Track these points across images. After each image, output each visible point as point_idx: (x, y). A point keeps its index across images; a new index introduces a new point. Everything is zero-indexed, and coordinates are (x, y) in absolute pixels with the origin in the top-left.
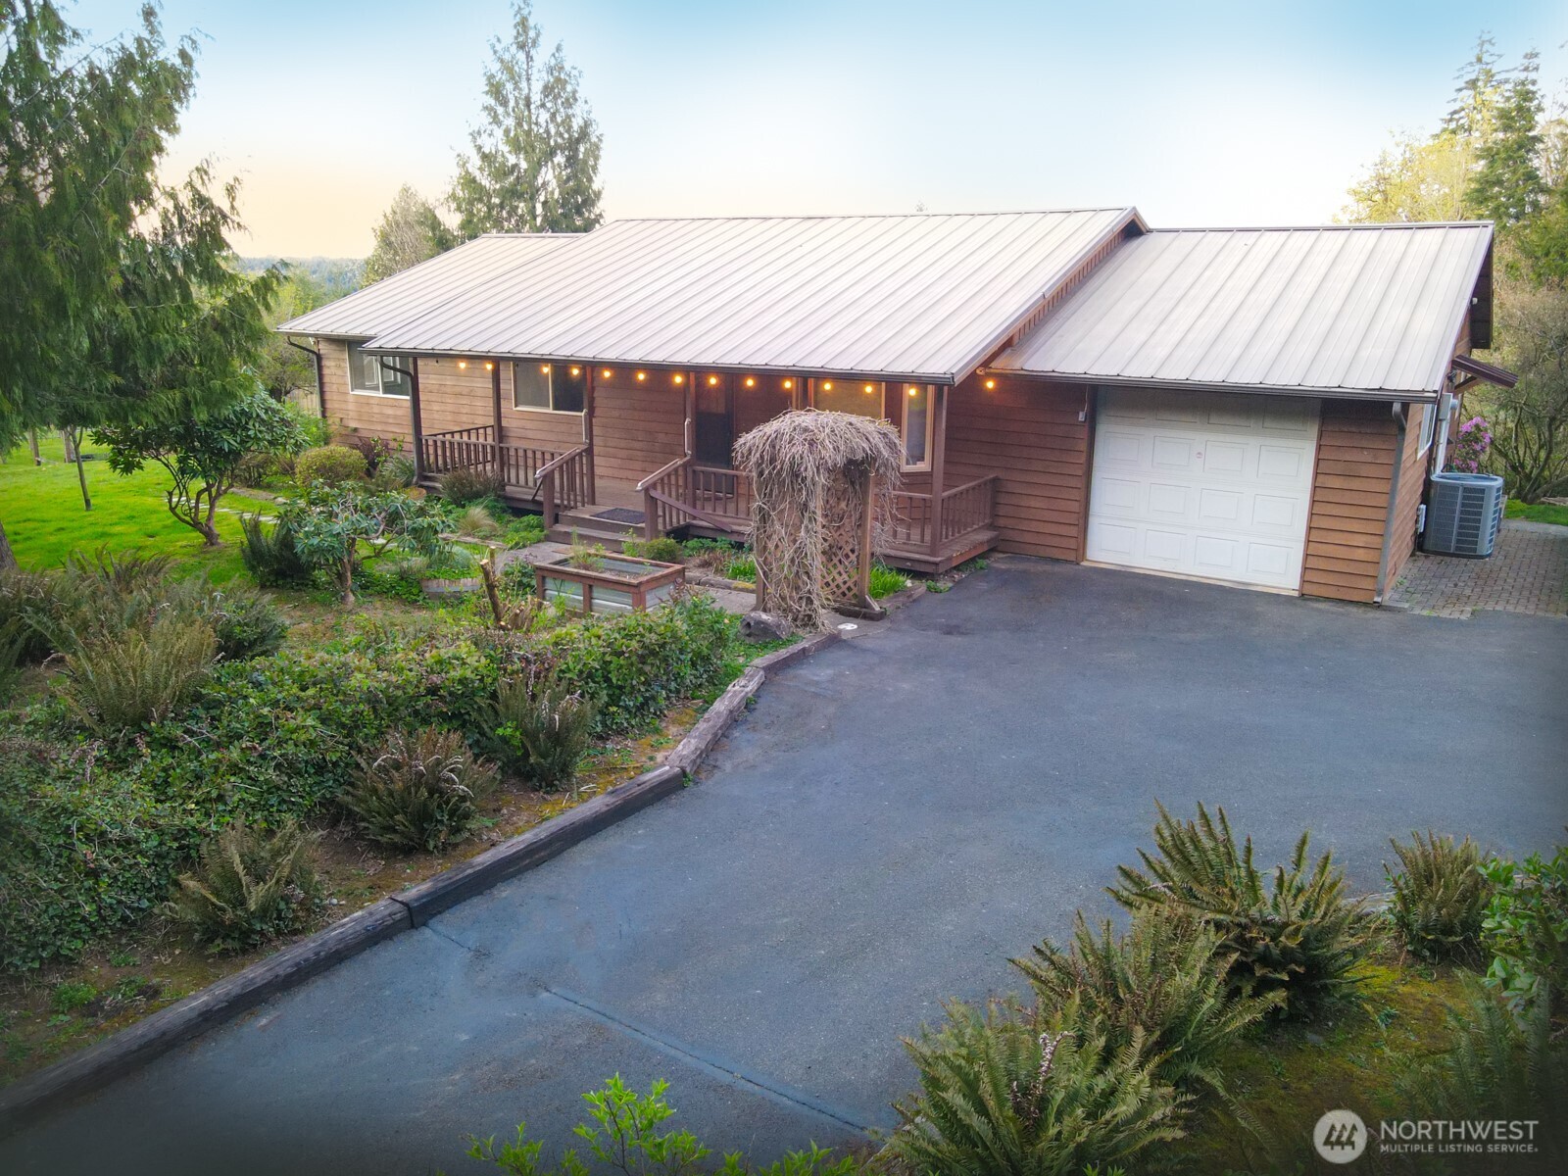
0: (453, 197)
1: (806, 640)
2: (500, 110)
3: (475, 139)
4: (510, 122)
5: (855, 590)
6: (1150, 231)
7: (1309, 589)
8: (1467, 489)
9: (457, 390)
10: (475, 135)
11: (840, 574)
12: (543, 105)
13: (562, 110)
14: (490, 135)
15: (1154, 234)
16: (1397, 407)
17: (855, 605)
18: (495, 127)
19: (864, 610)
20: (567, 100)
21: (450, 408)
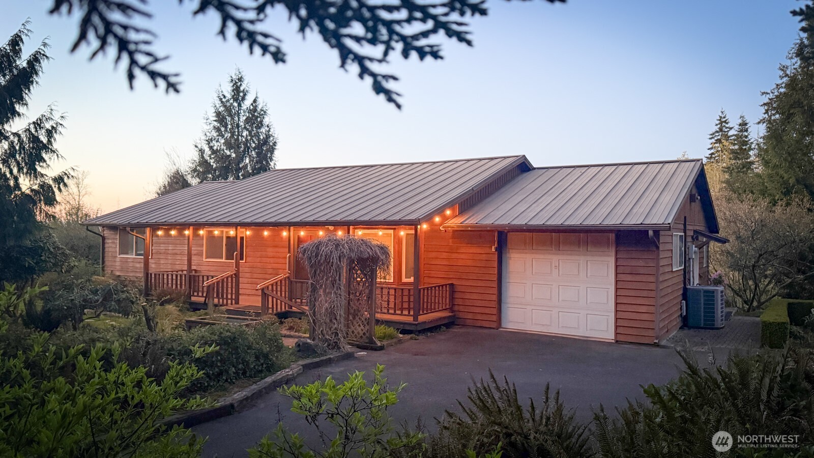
0: (195, 170)
1: (333, 354)
2: (223, 129)
3: (209, 144)
4: (228, 135)
5: (367, 335)
6: (535, 169)
7: (621, 338)
8: (706, 291)
9: (174, 251)
10: (209, 141)
11: (359, 325)
12: (245, 128)
13: (255, 129)
14: (217, 141)
15: (536, 170)
16: (651, 233)
17: (367, 343)
18: (220, 138)
19: (371, 345)
20: (258, 125)
21: (170, 262)
